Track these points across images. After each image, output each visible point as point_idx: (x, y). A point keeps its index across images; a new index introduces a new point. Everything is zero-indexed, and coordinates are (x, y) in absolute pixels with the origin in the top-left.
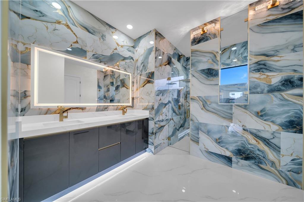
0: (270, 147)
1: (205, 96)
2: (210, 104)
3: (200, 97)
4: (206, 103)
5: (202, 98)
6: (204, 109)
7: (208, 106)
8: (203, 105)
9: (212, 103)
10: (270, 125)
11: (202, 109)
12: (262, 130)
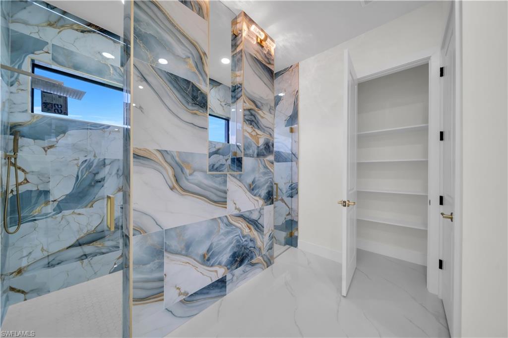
0: (258, 230)
1: (179, 153)
2: (191, 175)
3: (165, 154)
4: (182, 171)
5: (173, 157)
6: (177, 186)
7: (187, 180)
8: (175, 176)
9: (194, 171)
10: (257, 201)
11: (172, 189)
12: (253, 210)
